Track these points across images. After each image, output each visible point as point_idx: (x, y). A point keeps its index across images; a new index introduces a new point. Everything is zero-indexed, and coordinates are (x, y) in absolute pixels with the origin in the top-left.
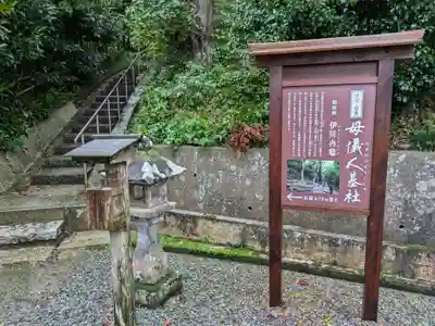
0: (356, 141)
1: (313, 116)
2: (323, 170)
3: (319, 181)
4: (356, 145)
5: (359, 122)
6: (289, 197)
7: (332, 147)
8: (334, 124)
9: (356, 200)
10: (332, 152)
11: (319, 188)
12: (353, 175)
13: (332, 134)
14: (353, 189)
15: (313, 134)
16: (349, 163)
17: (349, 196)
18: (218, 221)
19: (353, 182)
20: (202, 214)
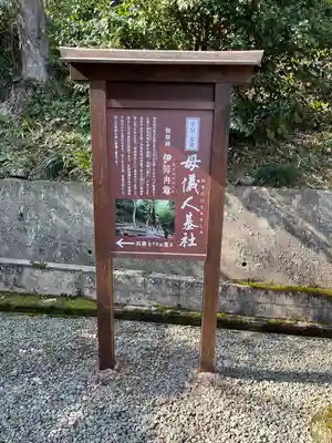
0: (192, 177)
1: (145, 147)
2: (157, 211)
3: (153, 223)
4: (192, 183)
5: (195, 156)
6: (119, 243)
7: (167, 184)
8: (168, 157)
9: (192, 244)
10: (167, 191)
11: (152, 232)
12: (189, 217)
13: (166, 169)
14: (189, 232)
15: (145, 169)
16: (185, 204)
17: (184, 240)
18: (49, 269)
19: (189, 224)
20: (27, 262)
